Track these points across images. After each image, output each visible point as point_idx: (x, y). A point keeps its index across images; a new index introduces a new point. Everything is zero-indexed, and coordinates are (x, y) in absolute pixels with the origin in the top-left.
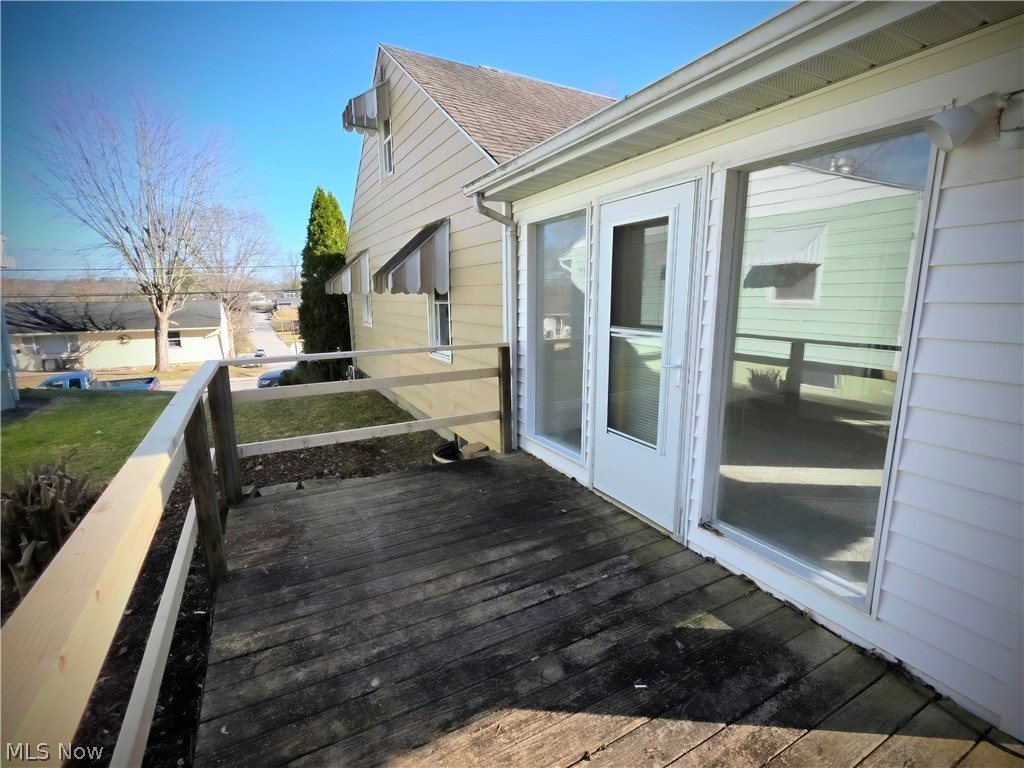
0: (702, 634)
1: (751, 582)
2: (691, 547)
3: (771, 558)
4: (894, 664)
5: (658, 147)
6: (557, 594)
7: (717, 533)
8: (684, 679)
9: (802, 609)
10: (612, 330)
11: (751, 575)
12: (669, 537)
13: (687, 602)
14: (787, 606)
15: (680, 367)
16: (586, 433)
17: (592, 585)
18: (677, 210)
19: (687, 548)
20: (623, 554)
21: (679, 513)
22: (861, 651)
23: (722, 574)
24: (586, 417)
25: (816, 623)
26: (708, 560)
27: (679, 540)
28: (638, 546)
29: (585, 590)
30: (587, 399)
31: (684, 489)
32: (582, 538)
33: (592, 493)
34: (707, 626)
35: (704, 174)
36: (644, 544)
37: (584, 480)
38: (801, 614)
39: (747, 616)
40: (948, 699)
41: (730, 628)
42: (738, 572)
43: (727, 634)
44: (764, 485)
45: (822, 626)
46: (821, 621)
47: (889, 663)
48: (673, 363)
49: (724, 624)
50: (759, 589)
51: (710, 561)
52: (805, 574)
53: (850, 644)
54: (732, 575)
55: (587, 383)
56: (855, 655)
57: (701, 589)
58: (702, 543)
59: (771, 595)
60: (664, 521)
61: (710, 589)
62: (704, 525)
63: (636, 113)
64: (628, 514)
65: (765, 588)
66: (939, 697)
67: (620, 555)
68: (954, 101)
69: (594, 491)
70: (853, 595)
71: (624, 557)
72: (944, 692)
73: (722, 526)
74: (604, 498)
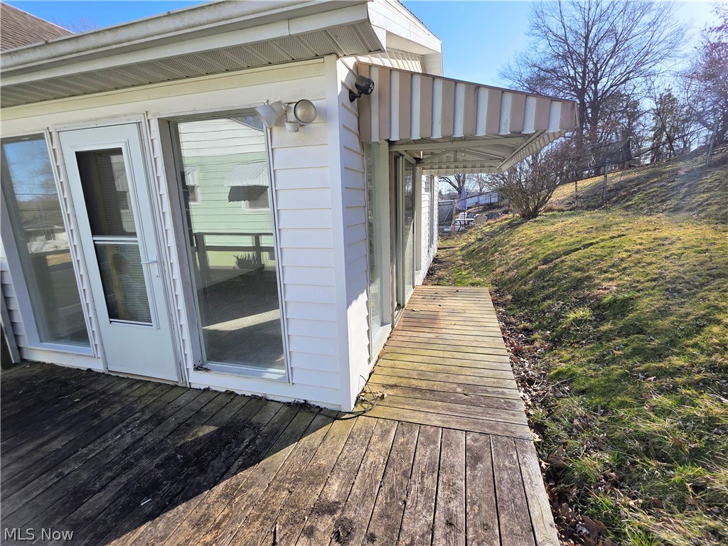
0: (198, 441)
1: (232, 393)
2: (193, 386)
3: (239, 373)
4: (303, 403)
5: (100, 91)
6: (67, 472)
7: (207, 370)
8: (182, 477)
9: (260, 396)
10: (95, 239)
11: (231, 388)
12: (176, 386)
13: (188, 425)
14: (254, 397)
15: (156, 262)
16: (91, 328)
17: (105, 449)
18: (127, 144)
19: (190, 388)
20: (136, 413)
21: (179, 365)
22: (289, 404)
23: (213, 396)
24: (88, 315)
25: (268, 400)
26: (205, 390)
27: (184, 385)
28: (149, 402)
29: (97, 457)
30: (85, 301)
31: (179, 348)
32: (96, 416)
33: (109, 375)
34: (201, 434)
35: (141, 119)
36: (156, 398)
37: (98, 367)
38: (261, 398)
39: (227, 415)
40: (325, 408)
41: (217, 428)
42: (224, 390)
43: (214, 432)
44: (245, 328)
45: (272, 401)
46: (270, 398)
47: (301, 404)
48: (150, 260)
49: (213, 427)
50: (237, 395)
51: (207, 390)
52: (258, 375)
53: (284, 403)
54: (221, 393)
55: (82, 286)
56: (287, 408)
57: (198, 412)
58: (199, 380)
59: (244, 395)
60: (170, 376)
61: (204, 410)
62: (197, 369)
63: (61, 58)
64: (142, 381)
65: (240, 393)
66: (321, 409)
67: (134, 415)
68: (268, 101)
69: (110, 373)
70: (282, 376)
71: (137, 415)
72: (322, 406)
73: (210, 365)
74: (121, 376)
